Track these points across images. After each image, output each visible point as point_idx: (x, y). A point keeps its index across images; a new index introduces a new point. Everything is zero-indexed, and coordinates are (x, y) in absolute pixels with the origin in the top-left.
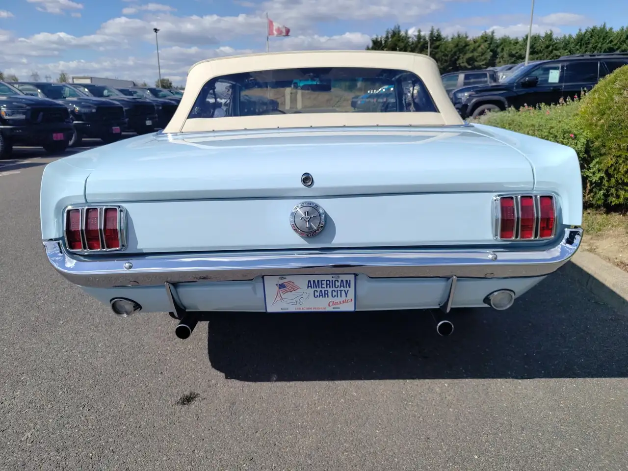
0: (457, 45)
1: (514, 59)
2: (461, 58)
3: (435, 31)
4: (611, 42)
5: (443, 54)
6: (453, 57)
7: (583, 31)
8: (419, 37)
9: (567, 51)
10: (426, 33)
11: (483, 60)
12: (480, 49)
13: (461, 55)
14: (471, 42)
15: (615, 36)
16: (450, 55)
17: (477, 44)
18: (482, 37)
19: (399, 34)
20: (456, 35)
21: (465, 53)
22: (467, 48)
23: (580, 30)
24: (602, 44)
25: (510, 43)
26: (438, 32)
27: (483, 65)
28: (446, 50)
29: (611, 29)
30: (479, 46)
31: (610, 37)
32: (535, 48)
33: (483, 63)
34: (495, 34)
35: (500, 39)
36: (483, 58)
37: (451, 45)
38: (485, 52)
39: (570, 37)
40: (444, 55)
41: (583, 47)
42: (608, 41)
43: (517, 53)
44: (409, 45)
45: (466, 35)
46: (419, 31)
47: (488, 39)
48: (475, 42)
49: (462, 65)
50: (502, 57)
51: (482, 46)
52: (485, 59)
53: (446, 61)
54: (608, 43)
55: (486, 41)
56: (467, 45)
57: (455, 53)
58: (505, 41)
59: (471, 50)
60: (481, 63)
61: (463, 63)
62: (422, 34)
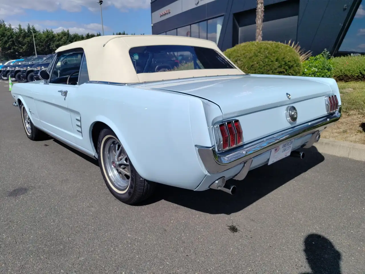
0: (47, 37)
2: (51, 44)
3: (31, 27)
5: (39, 41)
6: (46, 43)
8: (21, 30)
12: (62, 40)
13: (51, 42)
14: (56, 36)
16: (44, 42)
17: (60, 37)
18: (62, 33)
19: (5, 26)
20: (45, 30)
21: (54, 42)
22: (54, 38)
25: (79, 38)
26: (33, 27)
28: (41, 39)
30: (62, 38)
34: (69, 32)
35: (73, 35)
37: (44, 36)
38: (66, 41)
40: (40, 42)
44: (14, 34)
45: (52, 31)
46: (20, 26)
48: (58, 35)
51: (64, 38)
53: (42, 46)
55: (65, 35)
56: (54, 37)
57: (47, 41)
58: (76, 36)
59: (56, 41)
61: (54, 47)
62: (22, 28)
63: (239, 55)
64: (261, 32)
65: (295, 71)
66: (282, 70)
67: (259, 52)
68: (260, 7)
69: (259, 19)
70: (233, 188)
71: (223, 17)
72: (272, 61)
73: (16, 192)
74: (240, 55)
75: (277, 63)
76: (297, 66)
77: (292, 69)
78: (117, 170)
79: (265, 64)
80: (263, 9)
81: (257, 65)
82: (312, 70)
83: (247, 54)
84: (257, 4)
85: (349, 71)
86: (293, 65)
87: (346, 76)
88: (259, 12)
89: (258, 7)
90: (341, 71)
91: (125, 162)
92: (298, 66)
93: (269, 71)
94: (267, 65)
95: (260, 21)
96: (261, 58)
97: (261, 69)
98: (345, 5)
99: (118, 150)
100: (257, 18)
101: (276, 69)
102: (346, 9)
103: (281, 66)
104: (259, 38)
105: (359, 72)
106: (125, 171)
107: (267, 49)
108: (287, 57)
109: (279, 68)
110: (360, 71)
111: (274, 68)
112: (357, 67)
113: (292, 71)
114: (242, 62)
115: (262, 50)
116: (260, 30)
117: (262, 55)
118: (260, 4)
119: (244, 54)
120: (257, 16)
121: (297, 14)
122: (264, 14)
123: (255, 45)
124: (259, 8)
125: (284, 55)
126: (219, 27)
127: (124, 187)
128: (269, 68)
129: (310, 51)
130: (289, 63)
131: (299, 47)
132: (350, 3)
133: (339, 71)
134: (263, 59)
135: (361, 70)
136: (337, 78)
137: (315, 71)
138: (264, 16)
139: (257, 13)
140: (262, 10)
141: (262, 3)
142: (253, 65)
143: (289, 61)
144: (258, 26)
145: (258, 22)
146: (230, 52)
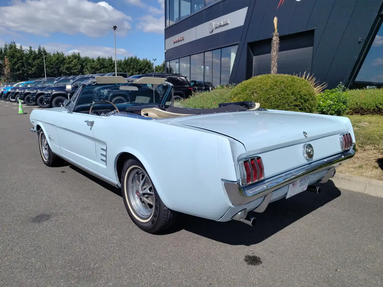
0: (58, 59)
1: (94, 70)
2: (61, 67)
3: (42, 49)
4: (140, 65)
5: (49, 63)
6: (57, 66)
7: (127, 59)
8: (31, 51)
9: (121, 68)
10: (36, 49)
11: (76, 70)
12: (73, 63)
13: (61, 65)
14: (66, 58)
15: (142, 62)
16: (54, 65)
17: (71, 59)
18: (73, 56)
19: (15, 47)
20: (56, 53)
21: (64, 64)
22: (65, 61)
23: (125, 58)
24: (136, 66)
25: (90, 61)
27: (76, 72)
28: (51, 61)
29: (139, 59)
30: (72, 61)
31: (139, 63)
32: (104, 65)
33: (77, 71)
34: (80, 55)
35: (83, 58)
36: (76, 68)
37: (54, 59)
38: (77, 64)
39: (121, 61)
40: (50, 64)
41: (128, 67)
42: (139, 65)
43: (95, 67)
44: (24, 56)
45: (62, 53)
46: (31, 47)
47: (76, 57)
48: (69, 58)
49: (63, 71)
50: (87, 68)
51: (74, 61)
52: (77, 69)
53: (52, 68)
54: (139, 66)
55: (76, 58)
56: (64, 59)
57: (57, 63)
58: (86, 60)
59: (67, 62)
60: (75, 71)
61: (63, 70)
62: (33, 49)
63: (255, 87)
64: (276, 63)
65: (310, 105)
66: (298, 104)
67: (276, 85)
68: (276, 40)
69: (274, 51)
70: (253, 220)
71: (237, 46)
72: (288, 95)
73: (40, 218)
74: (256, 88)
75: (292, 96)
76: (312, 100)
77: (308, 103)
78: (141, 199)
79: (281, 97)
80: (278, 41)
81: (274, 98)
82: (328, 102)
83: (263, 87)
84: (273, 36)
85: (365, 104)
86: (309, 98)
87: (362, 109)
88: (274, 44)
89: (273, 40)
90: (357, 104)
91: (149, 191)
92: (314, 99)
93: (285, 104)
94: (283, 98)
95: (275, 53)
96: (277, 91)
97: (277, 102)
98: (360, 39)
99: (142, 179)
100: (272, 50)
101: (291, 102)
102: (361, 42)
103: (297, 99)
104: (274, 70)
105: (375, 105)
106: (148, 200)
107: (283, 83)
108: (303, 91)
109: (295, 102)
110: (376, 104)
111: (289, 102)
112: (373, 100)
113: (307, 104)
114: (258, 95)
115: (279, 83)
116: (275, 61)
117: (278, 88)
118: (276, 37)
119: (260, 87)
120: (273, 48)
121: (312, 45)
122: (280, 46)
123: (272, 79)
124: (275, 41)
125: (300, 88)
126: (233, 56)
127: (147, 216)
128: (285, 101)
129: (325, 82)
130: (305, 97)
131: (314, 79)
132: (365, 37)
133: (355, 103)
134: (279, 92)
135: (376, 103)
136: (353, 110)
137: (331, 104)
138: (279, 48)
139: (272, 45)
140: (277, 42)
141: (277, 36)
142: (269, 98)
143: (304, 95)
144: (273, 58)
145: (274, 53)
146: (246, 85)
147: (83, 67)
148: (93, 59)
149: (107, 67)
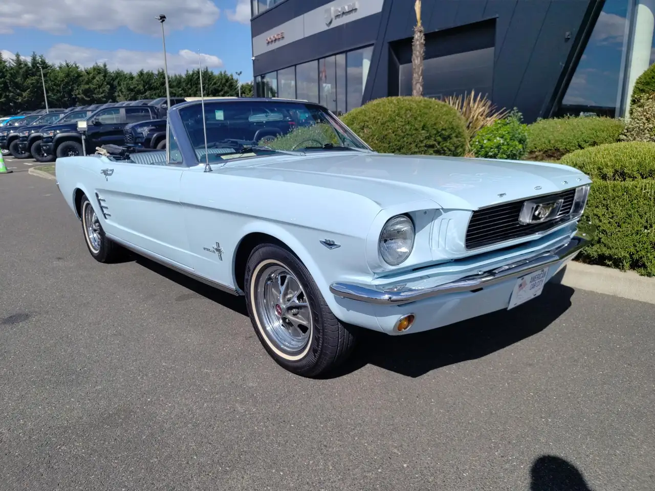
0: (68, 75)
1: (133, 94)
2: (75, 89)
3: (38, 57)
4: (215, 84)
5: (53, 83)
6: (66, 87)
7: (191, 73)
8: (19, 62)
9: (180, 89)
10: (27, 59)
11: (102, 93)
12: (95, 81)
13: (75, 85)
14: (83, 73)
15: (217, 78)
16: (62, 86)
17: (91, 75)
18: (94, 69)
20: (64, 64)
21: (79, 85)
22: (81, 78)
23: (187, 71)
24: (209, 85)
25: (126, 78)
26: (41, 58)
27: (102, 97)
28: (56, 79)
29: (212, 73)
30: (94, 78)
31: (214, 79)
32: (151, 85)
33: (103, 95)
34: (107, 67)
35: (113, 72)
36: (101, 90)
37: (62, 75)
38: (102, 84)
39: (180, 76)
40: (54, 85)
41: (194, 87)
42: (212, 83)
43: (135, 88)
44: (7, 70)
45: (76, 65)
46: (18, 56)
47: (101, 71)
48: (88, 73)
49: (78, 96)
50: (121, 90)
51: (97, 78)
52: (104, 91)
53: (58, 91)
54: (213, 85)
55: (99, 73)
56: (79, 75)
57: (67, 83)
58: (119, 75)
59: (84, 82)
60: (100, 96)
61: (79, 94)
62: (22, 58)
63: (367, 118)
64: (421, 77)
65: (453, 145)
66: (431, 143)
67: (398, 115)
68: (419, 38)
69: (417, 57)
72: (416, 129)
74: (368, 120)
75: (423, 132)
76: (457, 137)
77: (448, 142)
79: (405, 134)
80: (422, 41)
81: (393, 135)
83: (379, 118)
84: (414, 32)
85: (562, 141)
86: (451, 134)
88: (417, 45)
89: (414, 38)
90: (549, 142)
92: (459, 136)
93: (411, 144)
94: (408, 135)
95: (418, 60)
96: (399, 123)
97: (399, 141)
98: (568, 33)
100: (414, 56)
101: (421, 141)
102: (569, 39)
103: (431, 136)
104: (417, 88)
105: (577, 144)
107: (410, 110)
108: (441, 123)
109: (427, 140)
110: (578, 142)
111: (418, 140)
112: (574, 136)
113: (448, 144)
114: (371, 130)
115: (403, 112)
116: (418, 74)
117: (401, 120)
118: (419, 34)
119: (374, 118)
120: (414, 52)
121: (491, 44)
122: (426, 48)
123: (394, 104)
124: (417, 40)
125: (436, 119)
126: (366, 64)
128: (410, 140)
130: (443, 132)
132: (576, 29)
133: (547, 142)
134: (403, 126)
135: (579, 140)
137: (500, 143)
138: (424, 52)
139: (413, 47)
140: (422, 43)
141: (421, 32)
142: (386, 135)
143: (443, 130)
144: (415, 69)
145: (416, 61)
146: (354, 115)
147: (113, 88)
148: (131, 74)
149: (156, 89)
